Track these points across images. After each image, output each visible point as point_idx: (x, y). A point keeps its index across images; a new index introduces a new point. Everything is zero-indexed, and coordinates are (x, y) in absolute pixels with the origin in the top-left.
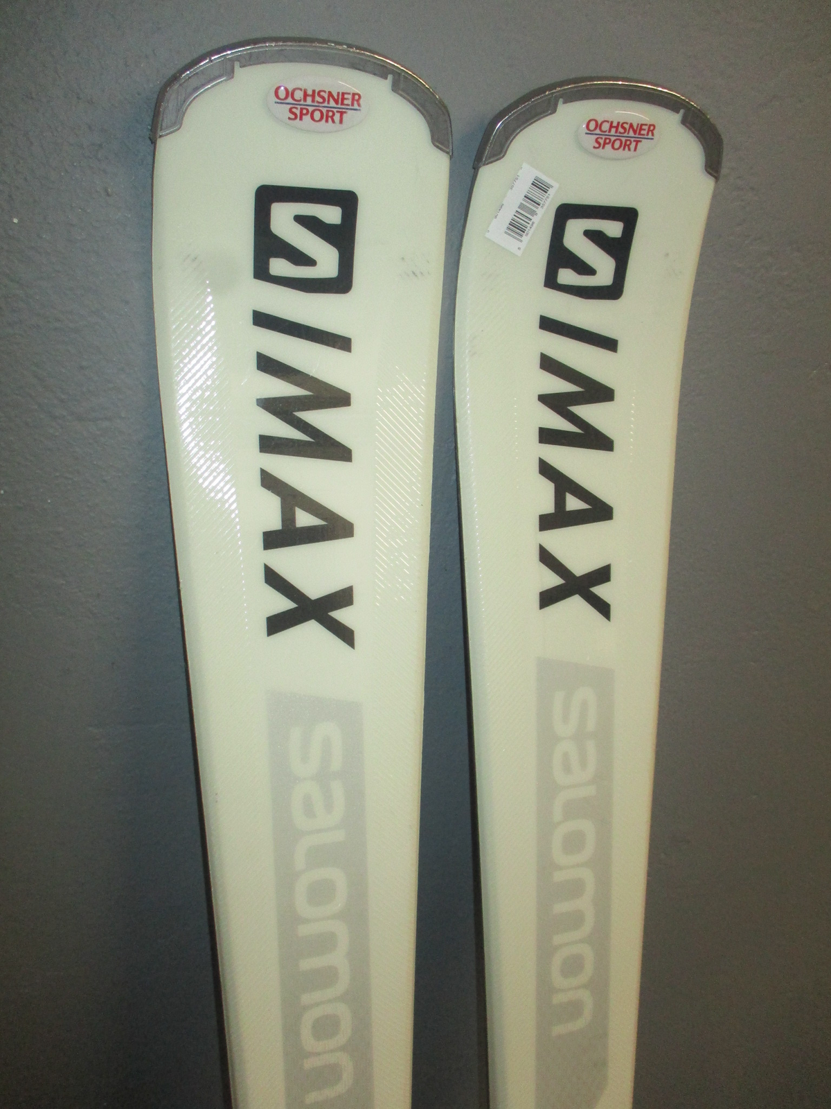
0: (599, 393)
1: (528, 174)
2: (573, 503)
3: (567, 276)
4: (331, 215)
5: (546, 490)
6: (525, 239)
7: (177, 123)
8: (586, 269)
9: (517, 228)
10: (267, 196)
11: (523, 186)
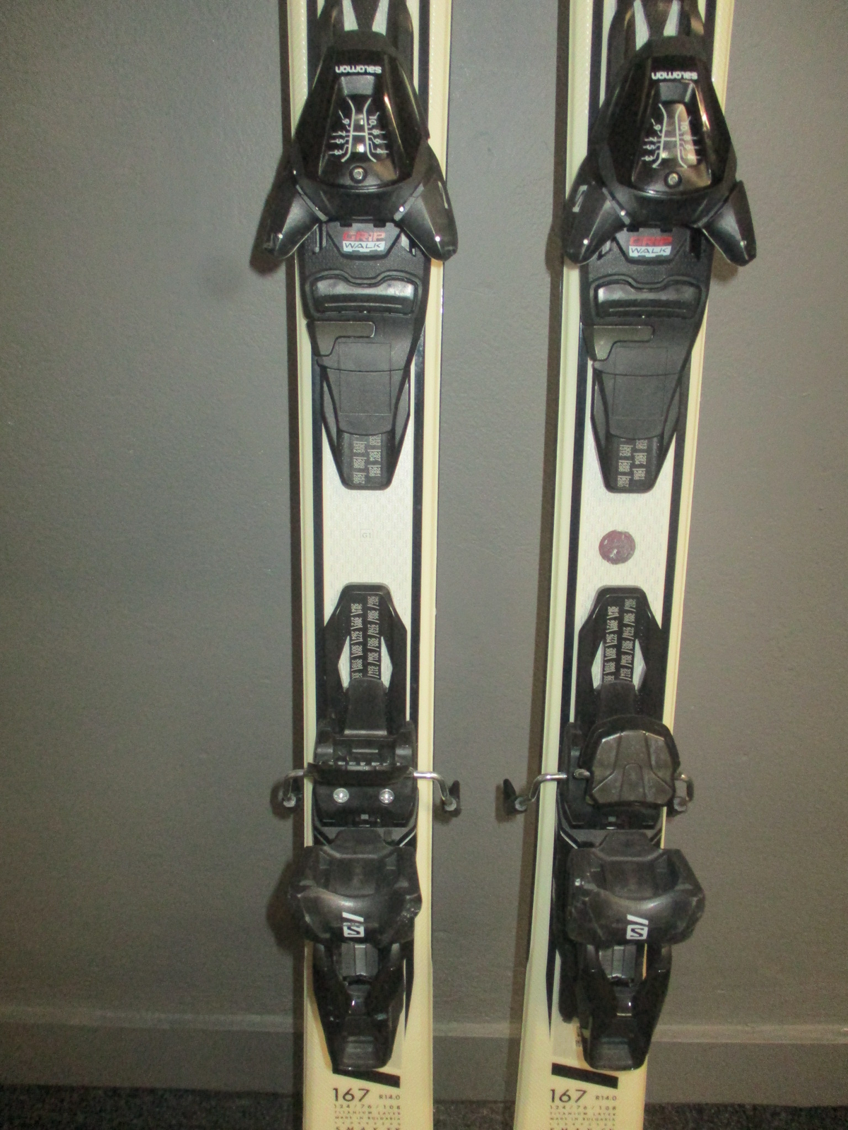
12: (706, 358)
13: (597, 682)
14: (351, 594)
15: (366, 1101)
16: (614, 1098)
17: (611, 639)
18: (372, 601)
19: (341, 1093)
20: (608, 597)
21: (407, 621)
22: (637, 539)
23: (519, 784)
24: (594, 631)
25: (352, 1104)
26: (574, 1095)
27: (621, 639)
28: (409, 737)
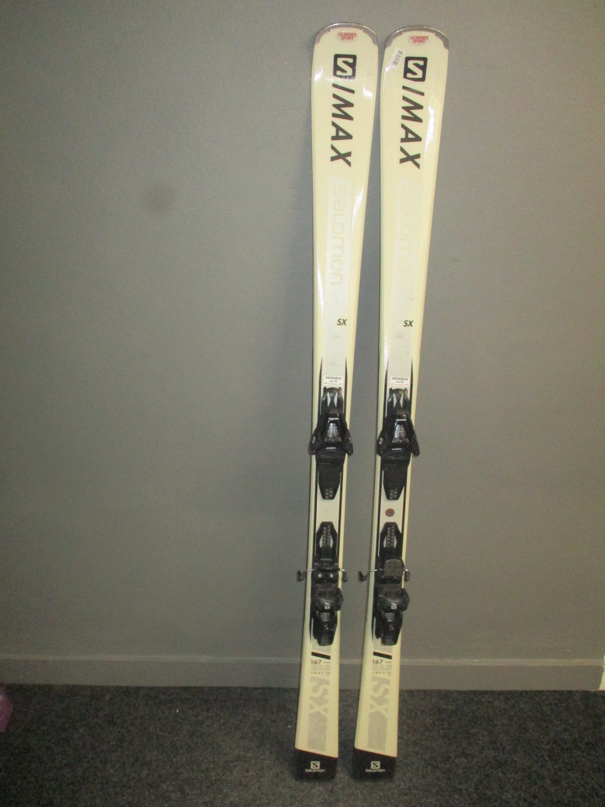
0: (419, 107)
1: (397, 49)
2: (410, 136)
3: (409, 75)
4: (351, 61)
5: (403, 131)
6: (398, 66)
7: (319, 41)
8: (414, 73)
9: (395, 63)
10: (337, 57)
11: (396, 53)
12: (412, 470)
13: (385, 546)
14: (324, 525)
15: (320, 664)
16: (391, 662)
17: (389, 536)
18: (329, 527)
19: (313, 661)
20: (388, 525)
21: (337, 531)
22: (395, 510)
23: (364, 574)
24: (384, 533)
25: (316, 665)
26: (380, 661)
27: (391, 536)
28: (337, 561)
